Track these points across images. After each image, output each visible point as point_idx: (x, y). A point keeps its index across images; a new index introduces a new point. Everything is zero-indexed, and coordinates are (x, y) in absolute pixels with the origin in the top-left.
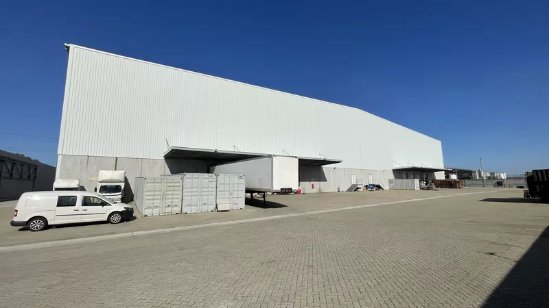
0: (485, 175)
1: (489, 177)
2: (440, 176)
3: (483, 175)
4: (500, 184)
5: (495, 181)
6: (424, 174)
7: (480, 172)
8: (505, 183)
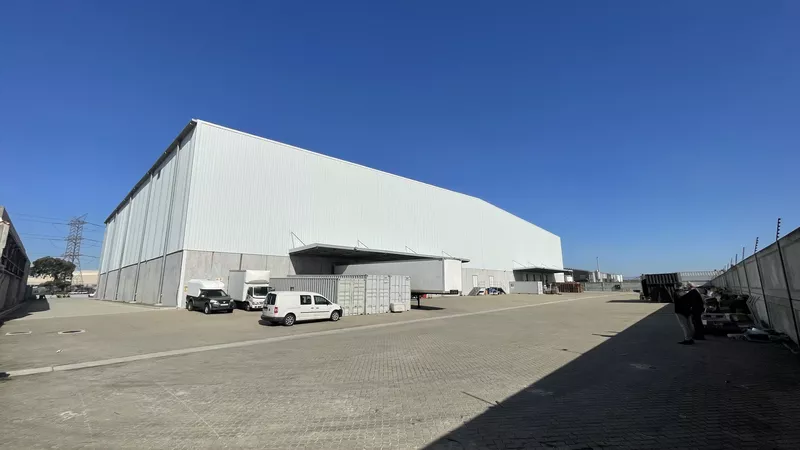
0: (602, 276)
1: (606, 280)
2: (559, 278)
3: (599, 277)
4: (618, 287)
5: (613, 285)
6: (543, 275)
7: (596, 273)
8: (622, 286)
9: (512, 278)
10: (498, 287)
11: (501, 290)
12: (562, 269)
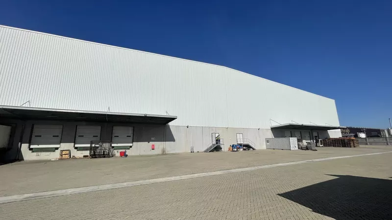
2: (335, 134)
3: (391, 133)
7: (389, 131)
9: (270, 135)
10: (246, 143)
11: (248, 147)
12: (338, 125)
